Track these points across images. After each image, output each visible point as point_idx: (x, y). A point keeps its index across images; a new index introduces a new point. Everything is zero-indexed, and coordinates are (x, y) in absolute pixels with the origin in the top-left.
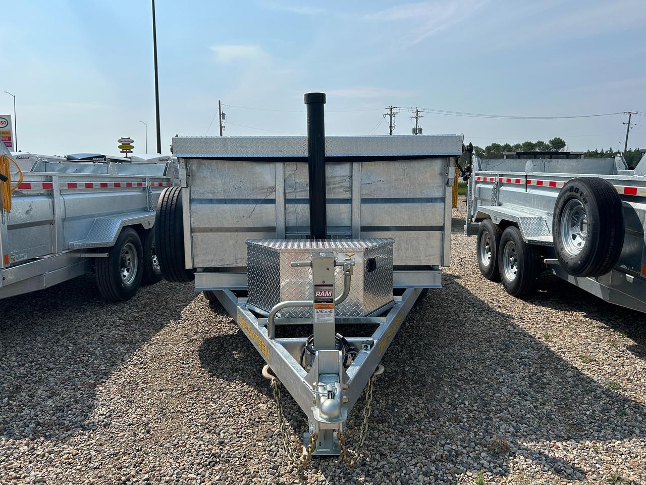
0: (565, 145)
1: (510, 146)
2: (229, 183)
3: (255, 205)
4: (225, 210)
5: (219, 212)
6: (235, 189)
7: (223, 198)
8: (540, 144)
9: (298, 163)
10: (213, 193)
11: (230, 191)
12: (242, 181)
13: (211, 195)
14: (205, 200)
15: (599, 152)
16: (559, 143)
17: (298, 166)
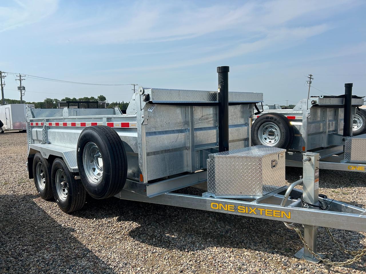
0: (105, 99)
1: (76, 99)
2: (164, 120)
3: (178, 134)
4: (164, 139)
5: (161, 140)
6: (167, 124)
7: (161, 130)
8: (93, 98)
9: (195, 106)
10: (155, 128)
11: (164, 126)
12: (170, 118)
13: (154, 129)
14: (152, 133)
15: (118, 103)
16: (103, 98)
17: (195, 108)
